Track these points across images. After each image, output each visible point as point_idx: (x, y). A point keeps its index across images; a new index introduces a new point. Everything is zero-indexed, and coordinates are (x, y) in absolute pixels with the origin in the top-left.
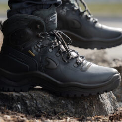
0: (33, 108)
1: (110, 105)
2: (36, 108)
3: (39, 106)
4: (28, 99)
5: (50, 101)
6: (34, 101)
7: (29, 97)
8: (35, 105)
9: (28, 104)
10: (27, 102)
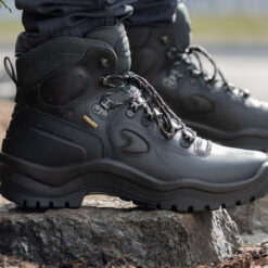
0: (54, 248)
1: (225, 241)
2: (61, 248)
3: (69, 244)
4: (45, 228)
5: (93, 233)
6: (58, 234)
7: (46, 225)
8: (59, 242)
9: (45, 241)
10: (42, 235)
